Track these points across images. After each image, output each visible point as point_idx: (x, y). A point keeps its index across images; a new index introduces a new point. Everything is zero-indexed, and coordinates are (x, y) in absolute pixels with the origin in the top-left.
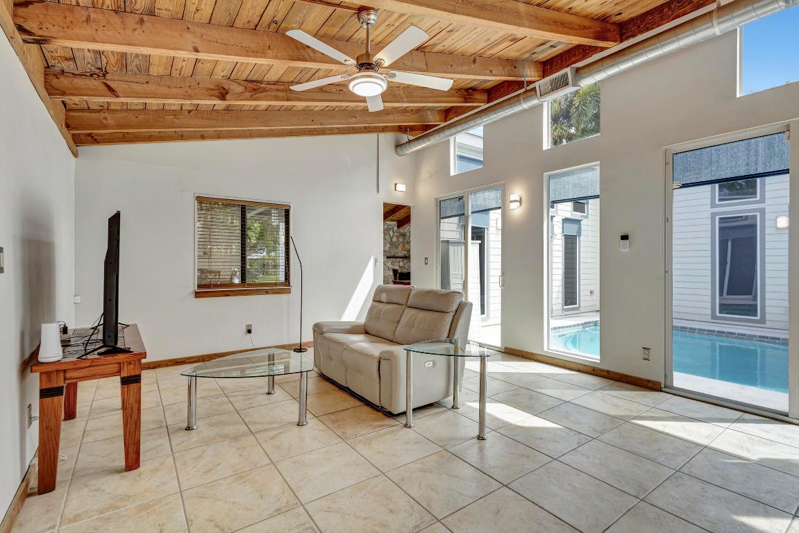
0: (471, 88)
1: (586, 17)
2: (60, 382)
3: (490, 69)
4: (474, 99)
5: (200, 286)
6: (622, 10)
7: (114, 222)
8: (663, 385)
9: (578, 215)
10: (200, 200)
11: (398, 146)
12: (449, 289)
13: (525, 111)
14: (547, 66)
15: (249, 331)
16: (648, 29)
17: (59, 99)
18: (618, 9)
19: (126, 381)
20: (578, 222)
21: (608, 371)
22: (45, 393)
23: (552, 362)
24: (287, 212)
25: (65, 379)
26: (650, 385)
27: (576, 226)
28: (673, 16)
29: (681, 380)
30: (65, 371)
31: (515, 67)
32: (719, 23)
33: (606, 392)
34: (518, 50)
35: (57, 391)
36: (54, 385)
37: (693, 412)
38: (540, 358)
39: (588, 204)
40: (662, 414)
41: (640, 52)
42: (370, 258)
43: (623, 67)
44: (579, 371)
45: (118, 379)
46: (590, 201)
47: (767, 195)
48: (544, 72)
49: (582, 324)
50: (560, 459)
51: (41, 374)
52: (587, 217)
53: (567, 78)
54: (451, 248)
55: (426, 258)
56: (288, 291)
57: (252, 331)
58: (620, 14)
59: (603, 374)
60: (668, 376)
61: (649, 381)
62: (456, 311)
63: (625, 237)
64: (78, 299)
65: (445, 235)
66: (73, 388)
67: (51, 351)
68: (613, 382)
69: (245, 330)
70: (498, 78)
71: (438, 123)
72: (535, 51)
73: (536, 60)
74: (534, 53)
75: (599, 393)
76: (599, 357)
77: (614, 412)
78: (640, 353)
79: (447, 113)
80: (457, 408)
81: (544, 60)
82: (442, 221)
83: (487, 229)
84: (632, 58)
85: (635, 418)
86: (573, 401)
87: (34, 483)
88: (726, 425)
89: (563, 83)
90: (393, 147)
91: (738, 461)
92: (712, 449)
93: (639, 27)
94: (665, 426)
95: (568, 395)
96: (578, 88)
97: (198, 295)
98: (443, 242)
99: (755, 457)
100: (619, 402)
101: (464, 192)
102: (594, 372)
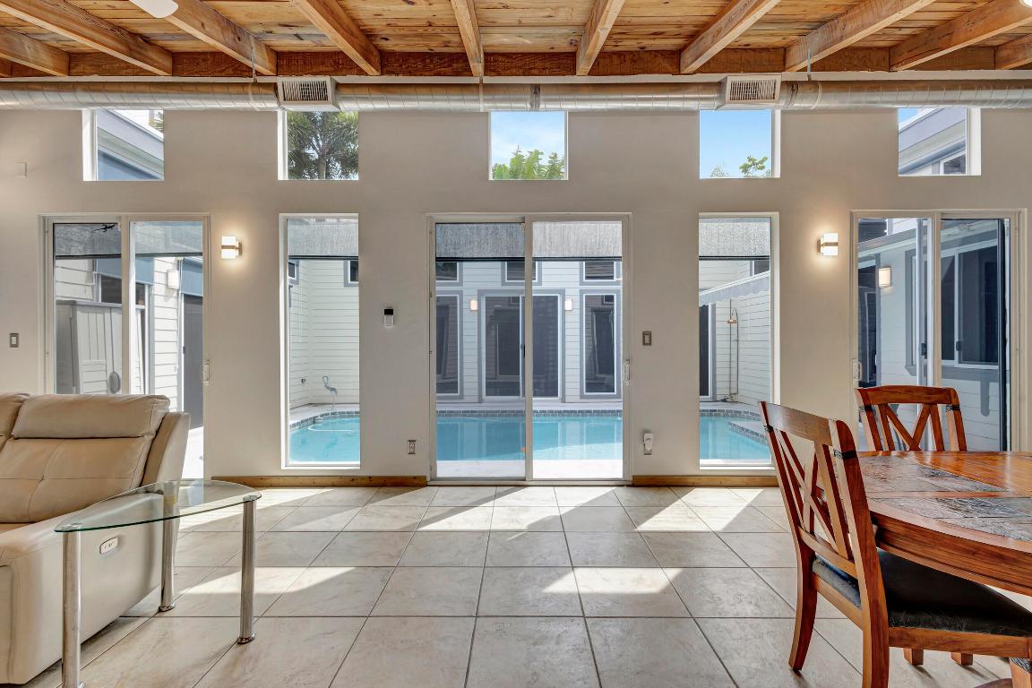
0: (141, 36)
1: (354, 20)
3: (204, 21)
4: (146, 56)
6: (390, 35)
8: (428, 479)
12: (78, 392)
13: (251, 112)
14: (285, 61)
16: (410, 74)
18: (388, 31)
21: (370, 478)
23: (293, 483)
26: (416, 482)
28: (435, 71)
29: (446, 469)
31: (239, 38)
32: (485, 100)
33: (377, 504)
34: (249, 15)
37: (462, 499)
38: (274, 481)
39: (298, 265)
40: (440, 511)
41: (412, 97)
43: (409, 105)
44: (333, 486)
46: (301, 262)
47: (465, 279)
48: (277, 66)
49: (298, 424)
50: (372, 614)
52: (297, 282)
53: (325, 89)
54: (81, 317)
55: (16, 335)
58: (387, 39)
59: (364, 482)
60: (433, 468)
61: (415, 478)
62: (157, 432)
63: (389, 312)
65: (62, 292)
68: (376, 489)
70: (212, 42)
71: (54, 73)
72: (273, 29)
73: (268, 43)
74: (271, 32)
75: (370, 507)
76: (359, 463)
77: (397, 526)
78: (406, 447)
79: (73, 59)
80: (170, 609)
81: (279, 49)
82: (58, 262)
83: (150, 286)
84: (403, 100)
85: (421, 524)
86: (348, 528)
88: (491, 503)
89: (319, 94)
91: (516, 536)
92: (496, 531)
93: (401, 66)
94: (450, 523)
95: (339, 521)
96: (336, 110)
98: (59, 303)
99: (524, 527)
100: (396, 511)
101: (120, 218)
102: (354, 483)
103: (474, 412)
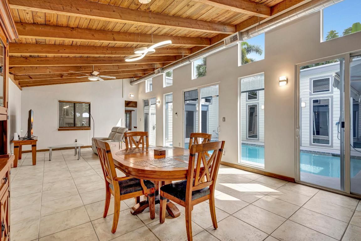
2: (18, 145)
5: (60, 127)
7: (30, 112)
9: (207, 103)
10: (60, 101)
11: (131, 82)
15: (76, 141)
17: (17, 81)
19: (33, 146)
20: (207, 106)
22: (15, 147)
24: (90, 105)
25: (19, 144)
27: (206, 108)
30: (19, 143)
35: (17, 147)
36: (17, 145)
39: (212, 99)
42: (119, 119)
45: (31, 145)
51: (14, 143)
52: (211, 104)
56: (90, 129)
57: (77, 141)
64: (22, 131)
66: (21, 146)
67: (16, 139)
69: (75, 141)
87: (13, 166)
90: (130, 83)
97: (59, 130)
103: (255, 145)
